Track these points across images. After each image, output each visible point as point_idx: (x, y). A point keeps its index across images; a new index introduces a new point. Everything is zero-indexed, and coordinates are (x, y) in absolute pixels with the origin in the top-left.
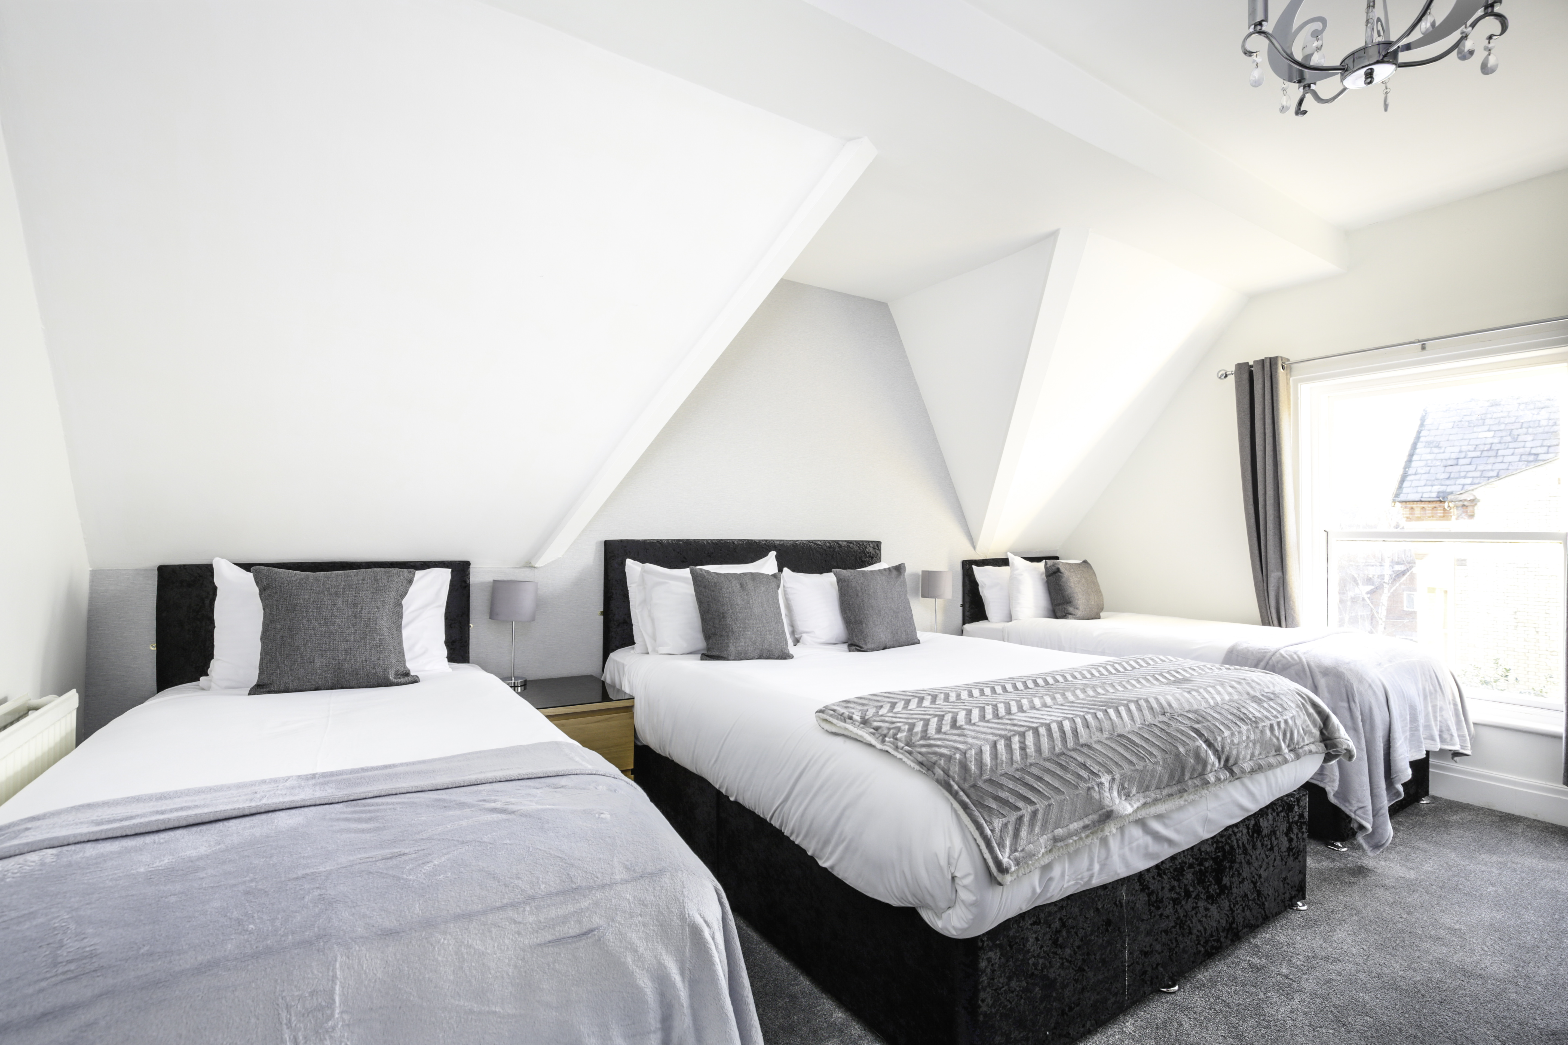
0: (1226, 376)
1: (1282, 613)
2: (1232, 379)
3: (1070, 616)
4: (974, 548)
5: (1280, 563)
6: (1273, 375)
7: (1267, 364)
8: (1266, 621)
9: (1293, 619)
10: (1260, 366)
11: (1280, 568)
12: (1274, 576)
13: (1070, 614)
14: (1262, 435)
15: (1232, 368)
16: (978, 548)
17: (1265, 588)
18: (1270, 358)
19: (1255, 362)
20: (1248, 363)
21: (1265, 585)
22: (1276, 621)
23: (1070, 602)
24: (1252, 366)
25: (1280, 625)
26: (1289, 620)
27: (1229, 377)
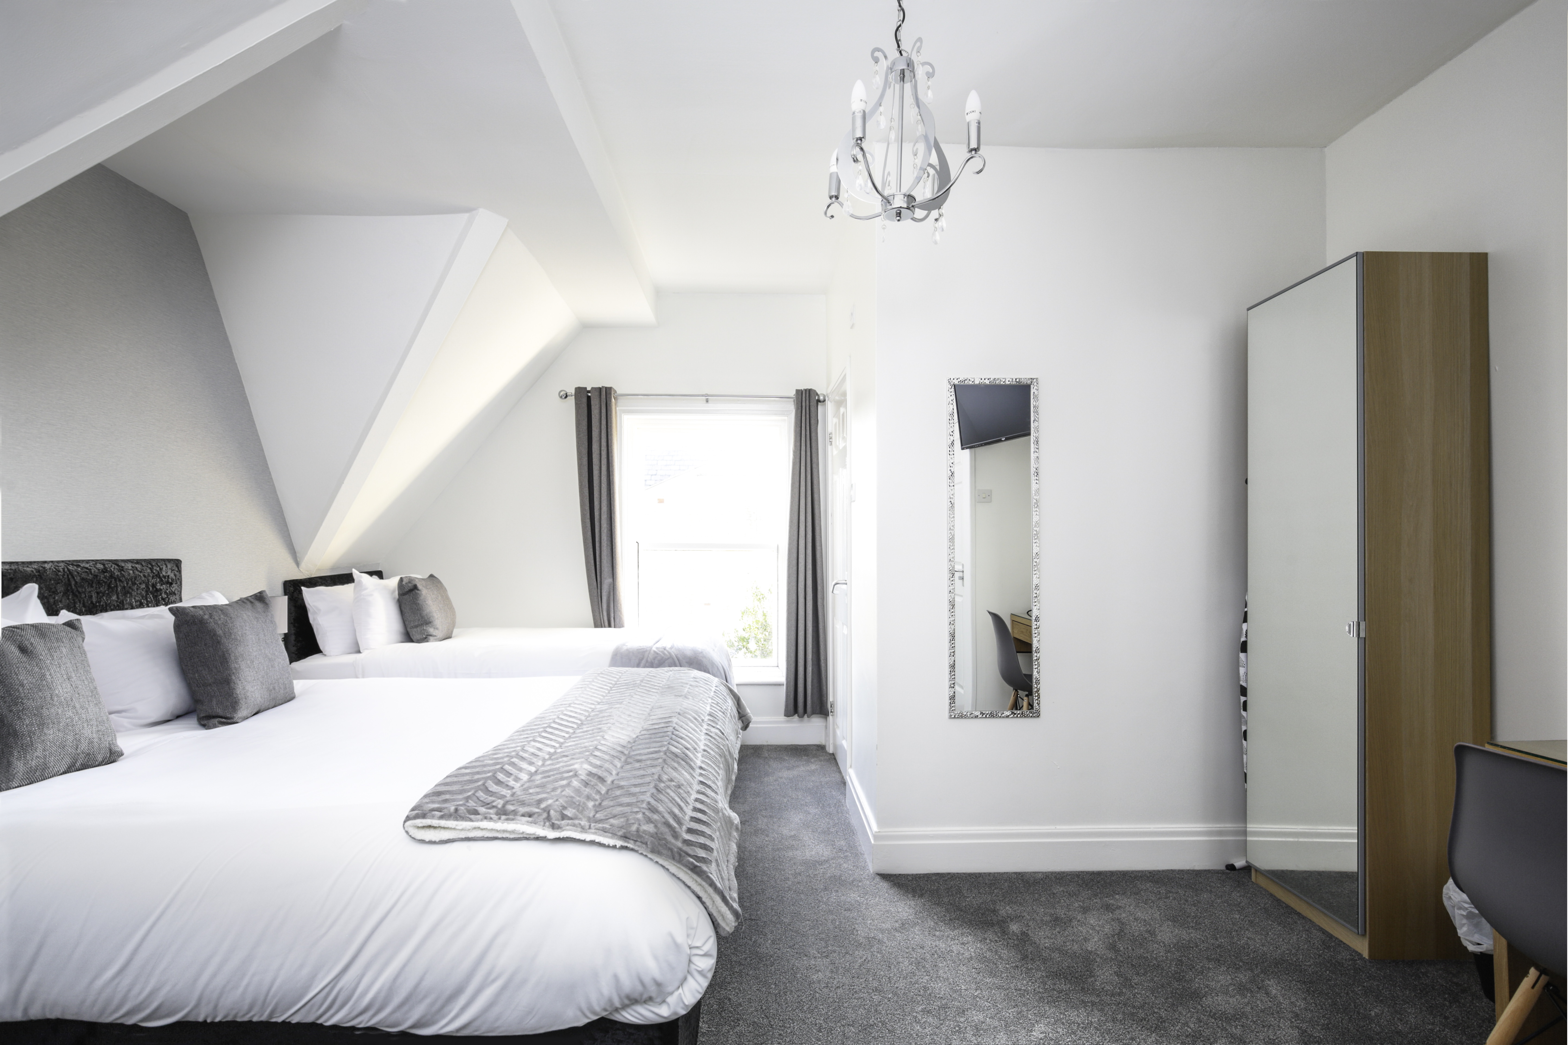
0: (566, 397)
1: (612, 615)
2: (571, 401)
3: (431, 638)
4: (298, 564)
5: (611, 571)
6: (608, 403)
7: (604, 393)
8: (598, 624)
9: (621, 619)
10: (597, 394)
11: (612, 576)
12: (607, 582)
13: (431, 635)
14: (598, 456)
15: (572, 391)
16: (303, 565)
17: (599, 593)
18: (606, 388)
19: (592, 388)
20: (586, 388)
21: (599, 591)
22: (606, 624)
23: (430, 623)
24: (589, 392)
25: (610, 626)
26: (617, 620)
27: (568, 398)
